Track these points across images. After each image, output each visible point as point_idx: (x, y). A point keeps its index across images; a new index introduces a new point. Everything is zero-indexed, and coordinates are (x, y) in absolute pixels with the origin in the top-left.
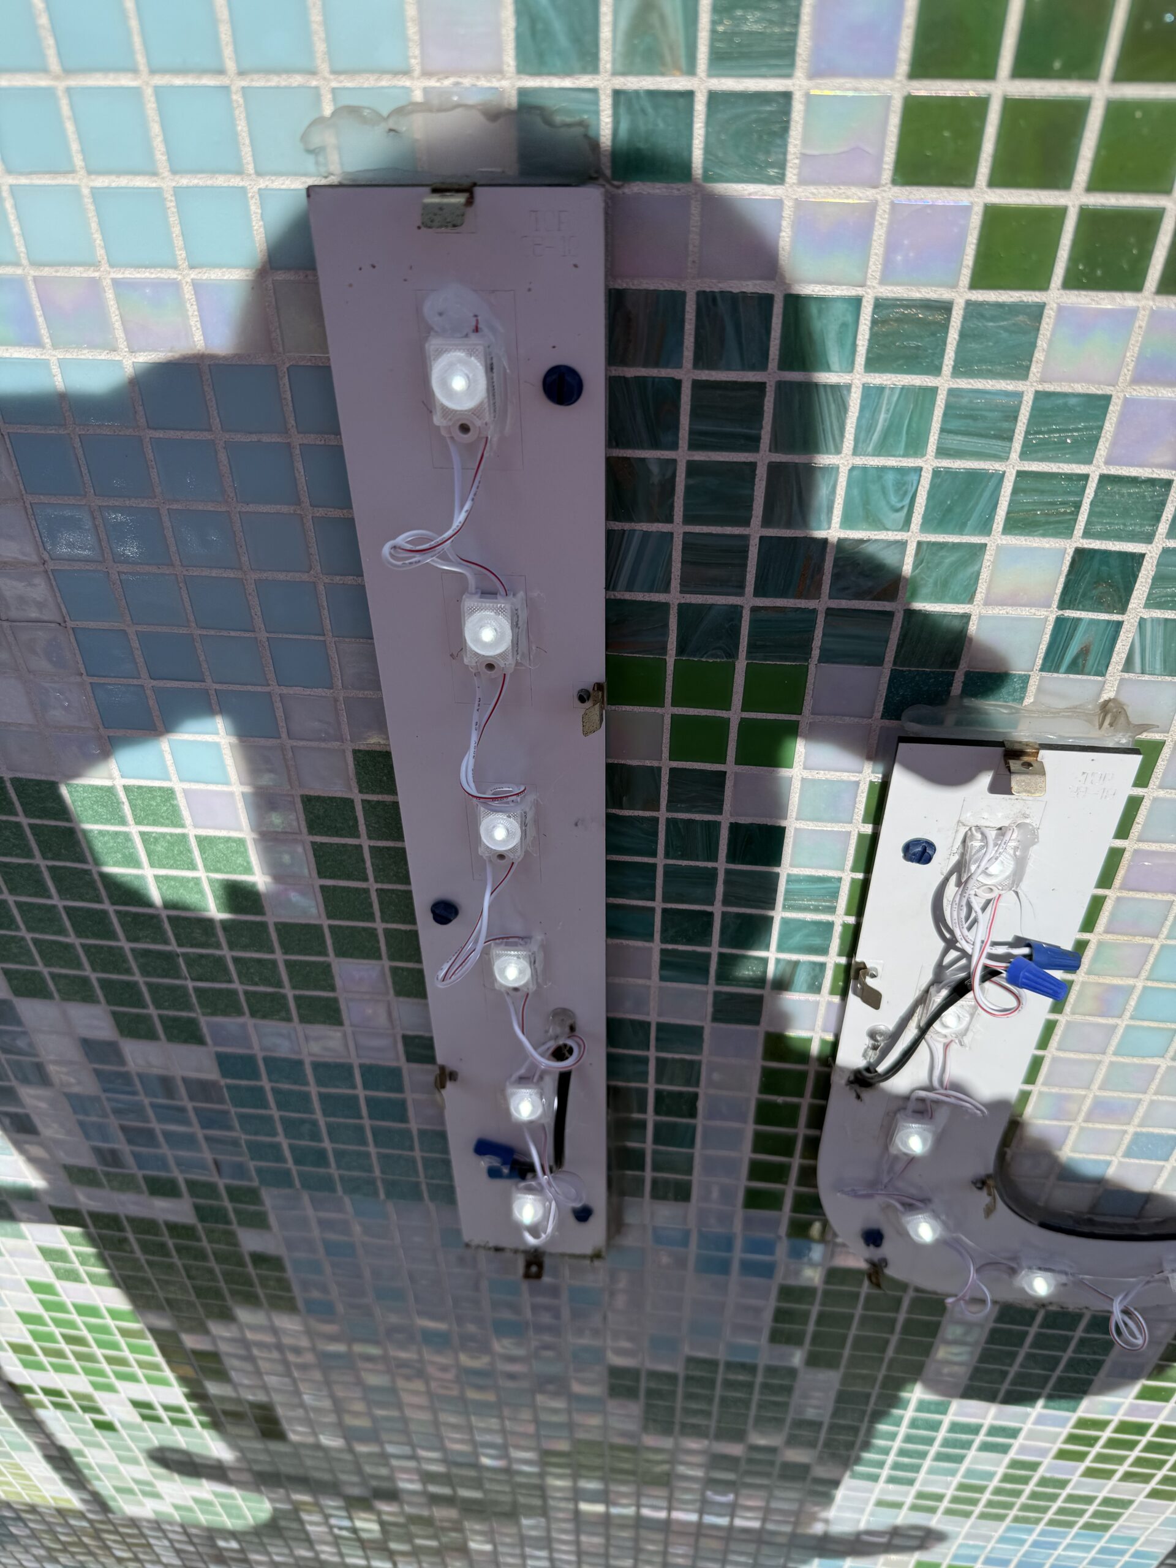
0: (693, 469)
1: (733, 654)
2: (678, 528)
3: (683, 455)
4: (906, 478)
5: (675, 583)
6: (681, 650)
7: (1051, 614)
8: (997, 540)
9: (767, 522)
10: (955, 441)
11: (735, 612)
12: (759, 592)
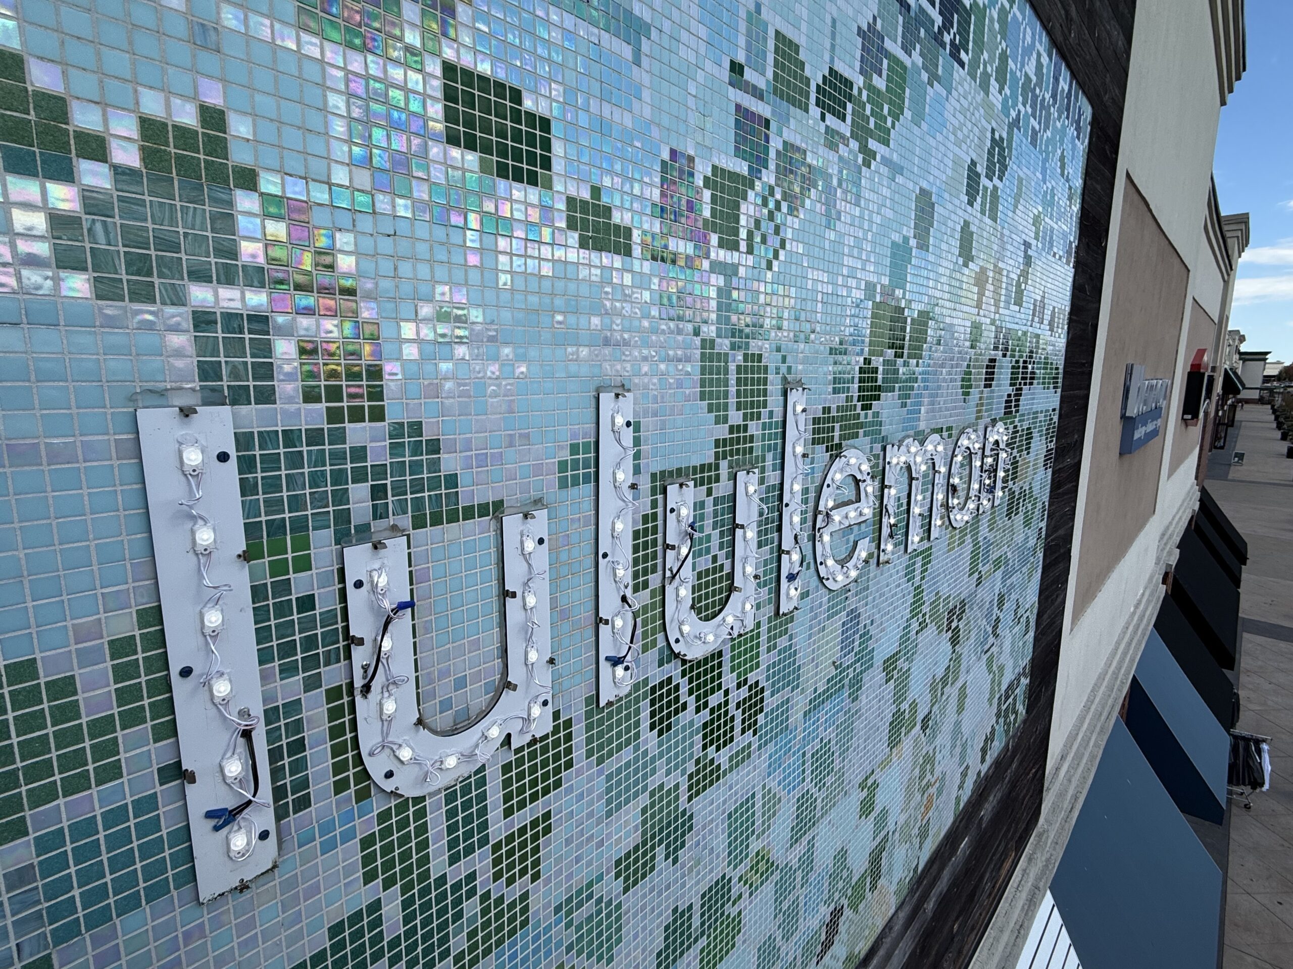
0: (263, 478)
1: (285, 534)
2: (261, 497)
3: (259, 475)
4: (323, 473)
5: (263, 514)
6: (268, 536)
7: (371, 503)
8: (351, 486)
9: (288, 490)
10: (333, 462)
11: (284, 519)
12: (290, 512)
